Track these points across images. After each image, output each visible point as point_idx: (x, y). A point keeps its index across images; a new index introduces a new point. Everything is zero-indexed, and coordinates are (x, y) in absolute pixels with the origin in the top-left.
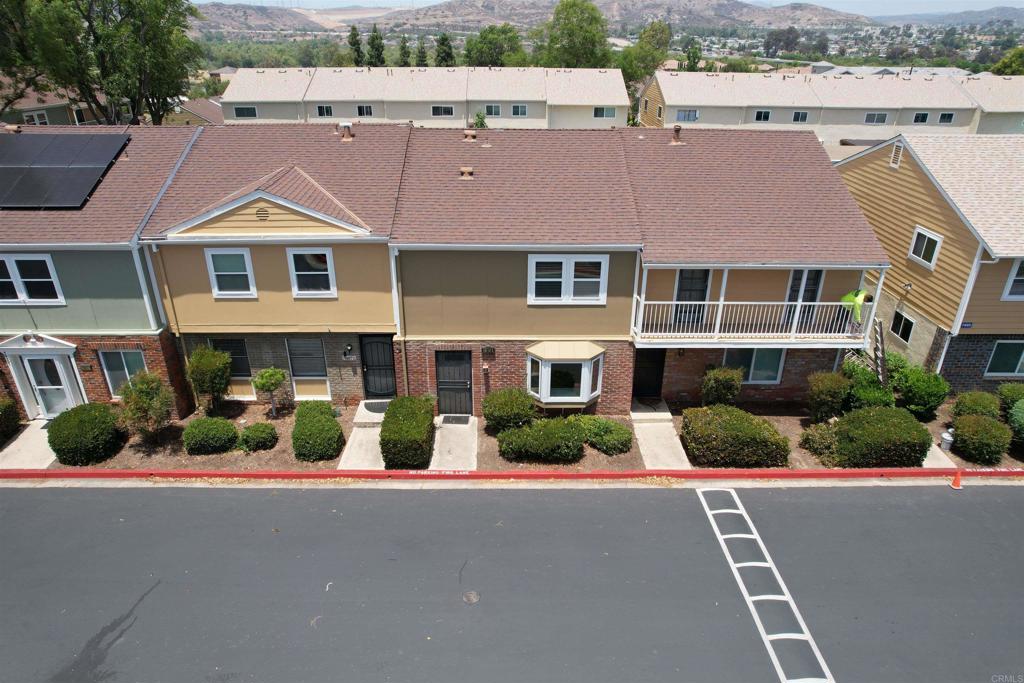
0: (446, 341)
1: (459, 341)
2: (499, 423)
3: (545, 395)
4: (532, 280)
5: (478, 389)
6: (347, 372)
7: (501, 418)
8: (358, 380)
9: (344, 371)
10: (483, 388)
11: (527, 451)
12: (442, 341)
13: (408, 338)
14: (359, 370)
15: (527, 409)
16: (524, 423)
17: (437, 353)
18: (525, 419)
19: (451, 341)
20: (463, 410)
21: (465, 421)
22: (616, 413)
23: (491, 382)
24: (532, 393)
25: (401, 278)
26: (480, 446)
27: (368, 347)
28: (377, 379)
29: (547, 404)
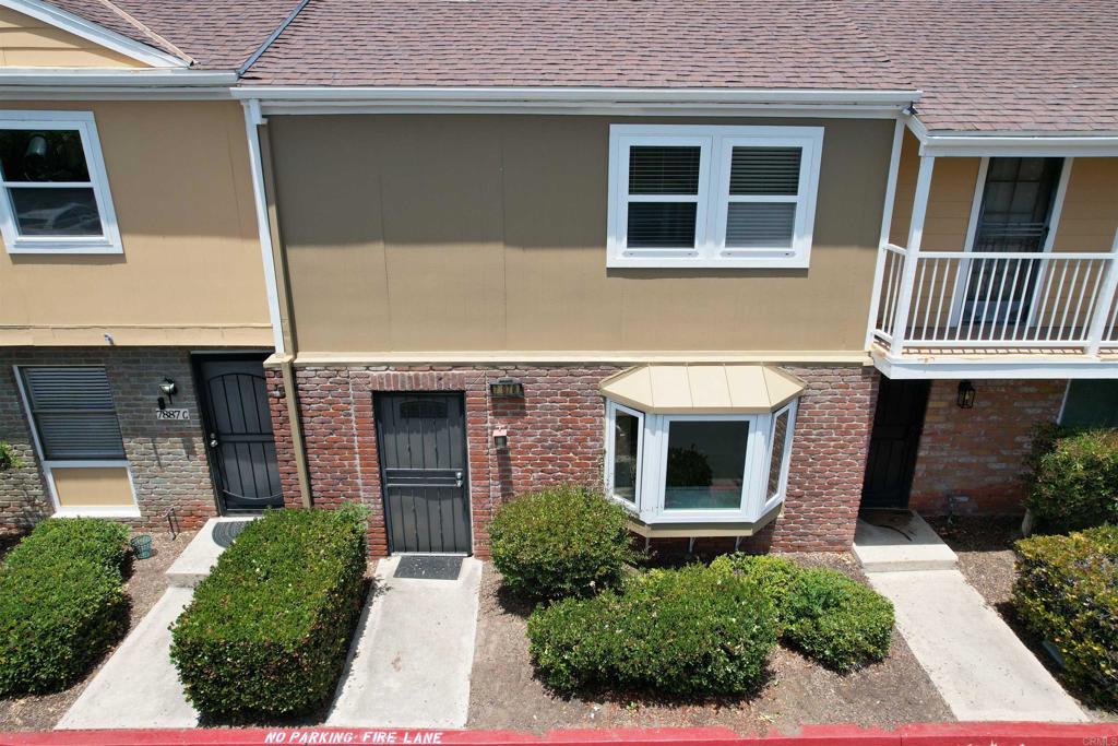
0: (398, 366)
1: (432, 366)
2: (533, 582)
3: (652, 505)
4: (620, 198)
5: (483, 490)
6: (171, 447)
7: (539, 567)
8: (199, 468)
9: (165, 445)
10: (495, 488)
11: (612, 670)
12: (388, 365)
13: (302, 359)
14: (199, 445)
15: (608, 543)
16: (599, 584)
17: (378, 397)
18: (604, 570)
19: (411, 366)
20: (448, 541)
21: (452, 571)
22: (819, 548)
23: (516, 472)
24: (618, 499)
25: (275, 196)
26: (482, 646)
27: (217, 387)
28: (245, 466)
29: (655, 526)
